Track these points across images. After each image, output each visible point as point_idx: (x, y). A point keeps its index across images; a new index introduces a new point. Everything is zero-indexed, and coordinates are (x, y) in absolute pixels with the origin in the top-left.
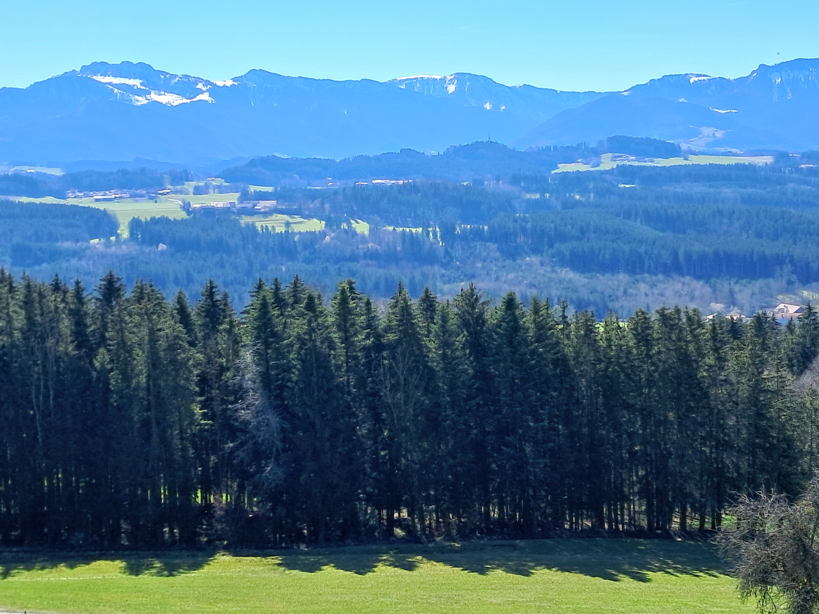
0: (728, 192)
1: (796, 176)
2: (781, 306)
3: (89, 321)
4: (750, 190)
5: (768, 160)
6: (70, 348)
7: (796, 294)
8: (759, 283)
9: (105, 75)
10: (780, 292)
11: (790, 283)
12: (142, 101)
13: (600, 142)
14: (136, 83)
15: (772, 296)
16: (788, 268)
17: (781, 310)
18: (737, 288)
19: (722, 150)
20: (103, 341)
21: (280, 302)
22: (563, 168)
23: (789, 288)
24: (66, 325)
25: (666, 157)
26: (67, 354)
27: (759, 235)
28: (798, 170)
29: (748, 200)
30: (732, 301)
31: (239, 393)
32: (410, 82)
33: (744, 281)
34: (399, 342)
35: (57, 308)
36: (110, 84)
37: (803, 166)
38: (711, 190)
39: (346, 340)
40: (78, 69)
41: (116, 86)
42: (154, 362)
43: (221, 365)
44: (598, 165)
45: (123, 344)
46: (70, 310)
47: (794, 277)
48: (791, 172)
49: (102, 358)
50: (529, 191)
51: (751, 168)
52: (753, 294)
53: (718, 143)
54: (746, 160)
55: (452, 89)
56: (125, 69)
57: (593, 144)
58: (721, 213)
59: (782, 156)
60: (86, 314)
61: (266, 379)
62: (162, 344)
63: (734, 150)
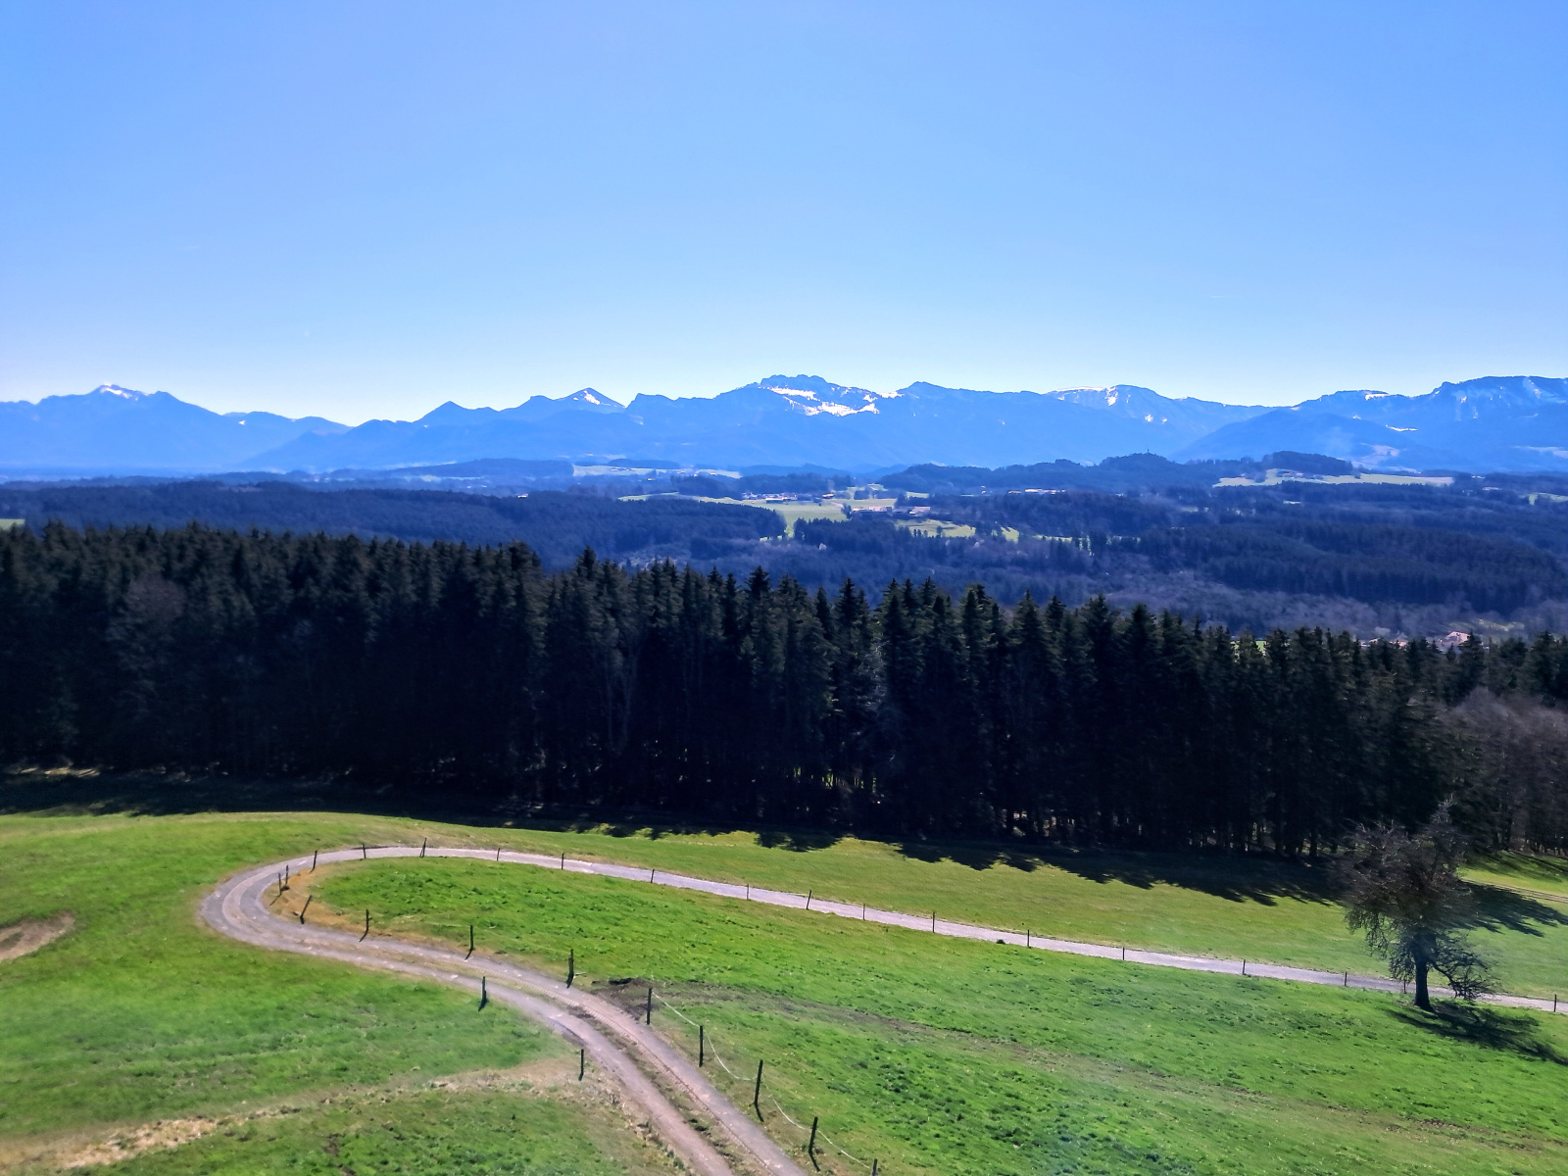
0: (1399, 512)
1: (1476, 498)
2: (1454, 634)
3: (738, 611)
4: (1424, 512)
5: (1448, 481)
6: (720, 634)
7: (1468, 622)
8: (1427, 610)
9: (782, 387)
10: (1452, 618)
11: (1463, 610)
12: (813, 411)
13: (1266, 457)
14: (810, 394)
15: (1441, 623)
16: (1461, 594)
17: (1453, 638)
18: (1403, 612)
19: (1397, 469)
20: (748, 629)
21: (910, 602)
22: (1225, 482)
23: (1461, 616)
24: (717, 613)
25: (1336, 474)
26: (715, 638)
27: (1431, 558)
28: (1480, 493)
29: (1420, 522)
30: (1397, 626)
32: (1069, 394)
33: (1411, 606)
35: (711, 597)
36: (786, 395)
37: (1487, 489)
38: (1381, 510)
39: (970, 641)
40: (759, 382)
41: (793, 398)
42: (791, 651)
43: (853, 658)
44: (1262, 480)
45: (764, 632)
46: (722, 599)
47: (1468, 605)
48: (1472, 495)
49: (748, 644)
50: (1184, 503)
51: (1428, 489)
52: (1422, 619)
53: (1392, 462)
54: (1423, 481)
55: (1112, 401)
56: (801, 382)
57: (1258, 458)
58: (1390, 534)
59: (1462, 478)
60: (735, 603)
61: (892, 675)
62: (799, 635)
63: (1410, 470)
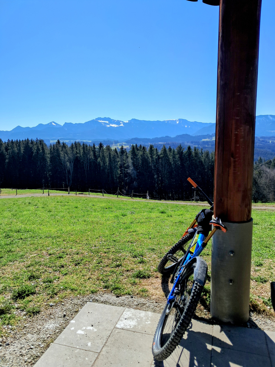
3: (96, 153)
9: (100, 120)
12: (108, 126)
14: (107, 122)
20: (99, 156)
21: (137, 149)
22: (203, 140)
24: (92, 153)
26: (92, 158)
31: (128, 167)
34: (163, 157)
36: (102, 122)
37: (261, 140)
39: (151, 157)
40: (95, 119)
42: (110, 160)
43: (124, 163)
44: (212, 139)
46: (92, 150)
49: (99, 160)
50: (195, 145)
55: (178, 122)
56: (105, 119)
57: (211, 134)
61: (133, 163)
